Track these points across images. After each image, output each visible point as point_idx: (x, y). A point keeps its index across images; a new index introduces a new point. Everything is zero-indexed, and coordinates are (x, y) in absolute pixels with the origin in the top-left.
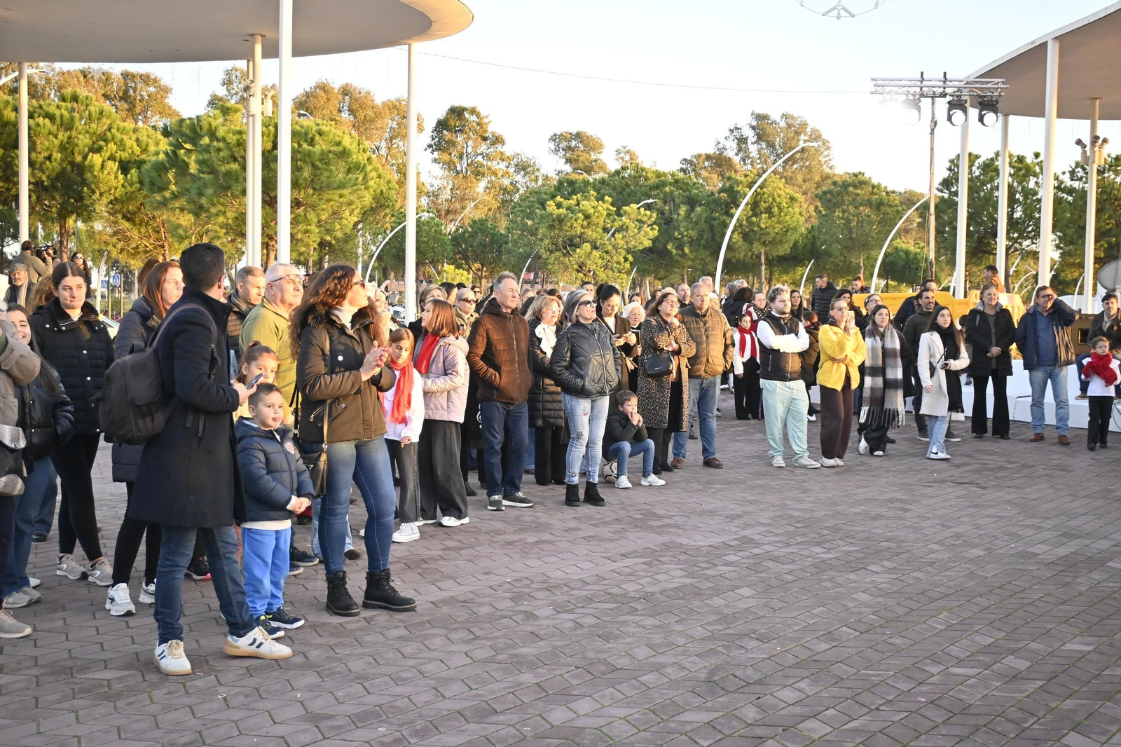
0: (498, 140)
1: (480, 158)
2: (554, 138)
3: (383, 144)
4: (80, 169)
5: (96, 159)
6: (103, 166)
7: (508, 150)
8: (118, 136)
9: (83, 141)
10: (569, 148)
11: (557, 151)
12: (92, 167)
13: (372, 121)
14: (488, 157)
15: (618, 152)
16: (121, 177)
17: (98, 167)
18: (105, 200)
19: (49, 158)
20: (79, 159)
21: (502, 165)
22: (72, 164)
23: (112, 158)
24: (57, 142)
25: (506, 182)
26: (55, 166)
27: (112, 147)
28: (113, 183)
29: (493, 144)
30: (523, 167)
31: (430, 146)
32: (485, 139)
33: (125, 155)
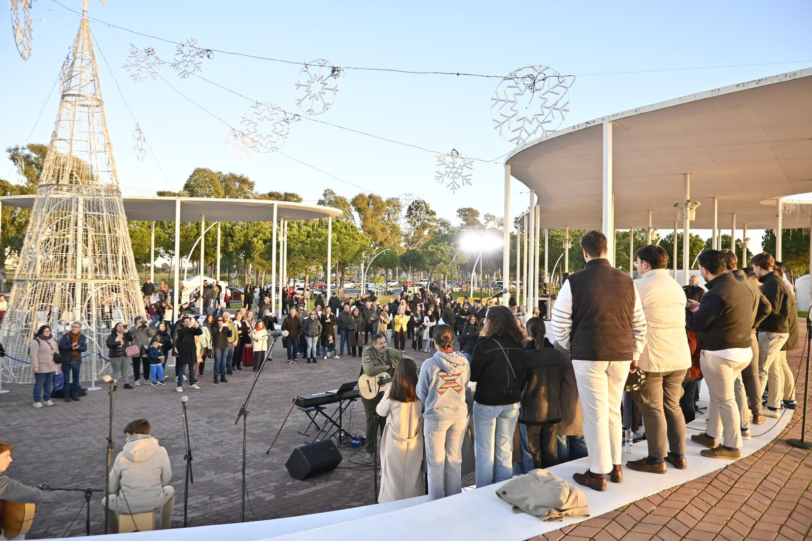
0: (433, 213)
1: (426, 221)
2: (459, 211)
3: (386, 216)
4: (250, 243)
5: (255, 240)
6: (258, 241)
7: (437, 217)
8: (264, 231)
9: (252, 233)
10: (465, 215)
11: (460, 216)
12: (254, 242)
13: (380, 208)
14: (429, 220)
15: (485, 216)
16: (263, 245)
17: (255, 242)
18: (258, 253)
19: (240, 239)
20: (250, 239)
21: (435, 224)
22: (248, 241)
23: (261, 239)
24: (242, 234)
25: (437, 230)
26: (242, 242)
27: (261, 235)
28: (261, 248)
29: (431, 215)
30: (444, 224)
31: (406, 216)
32: (428, 213)
33: (265, 238)
